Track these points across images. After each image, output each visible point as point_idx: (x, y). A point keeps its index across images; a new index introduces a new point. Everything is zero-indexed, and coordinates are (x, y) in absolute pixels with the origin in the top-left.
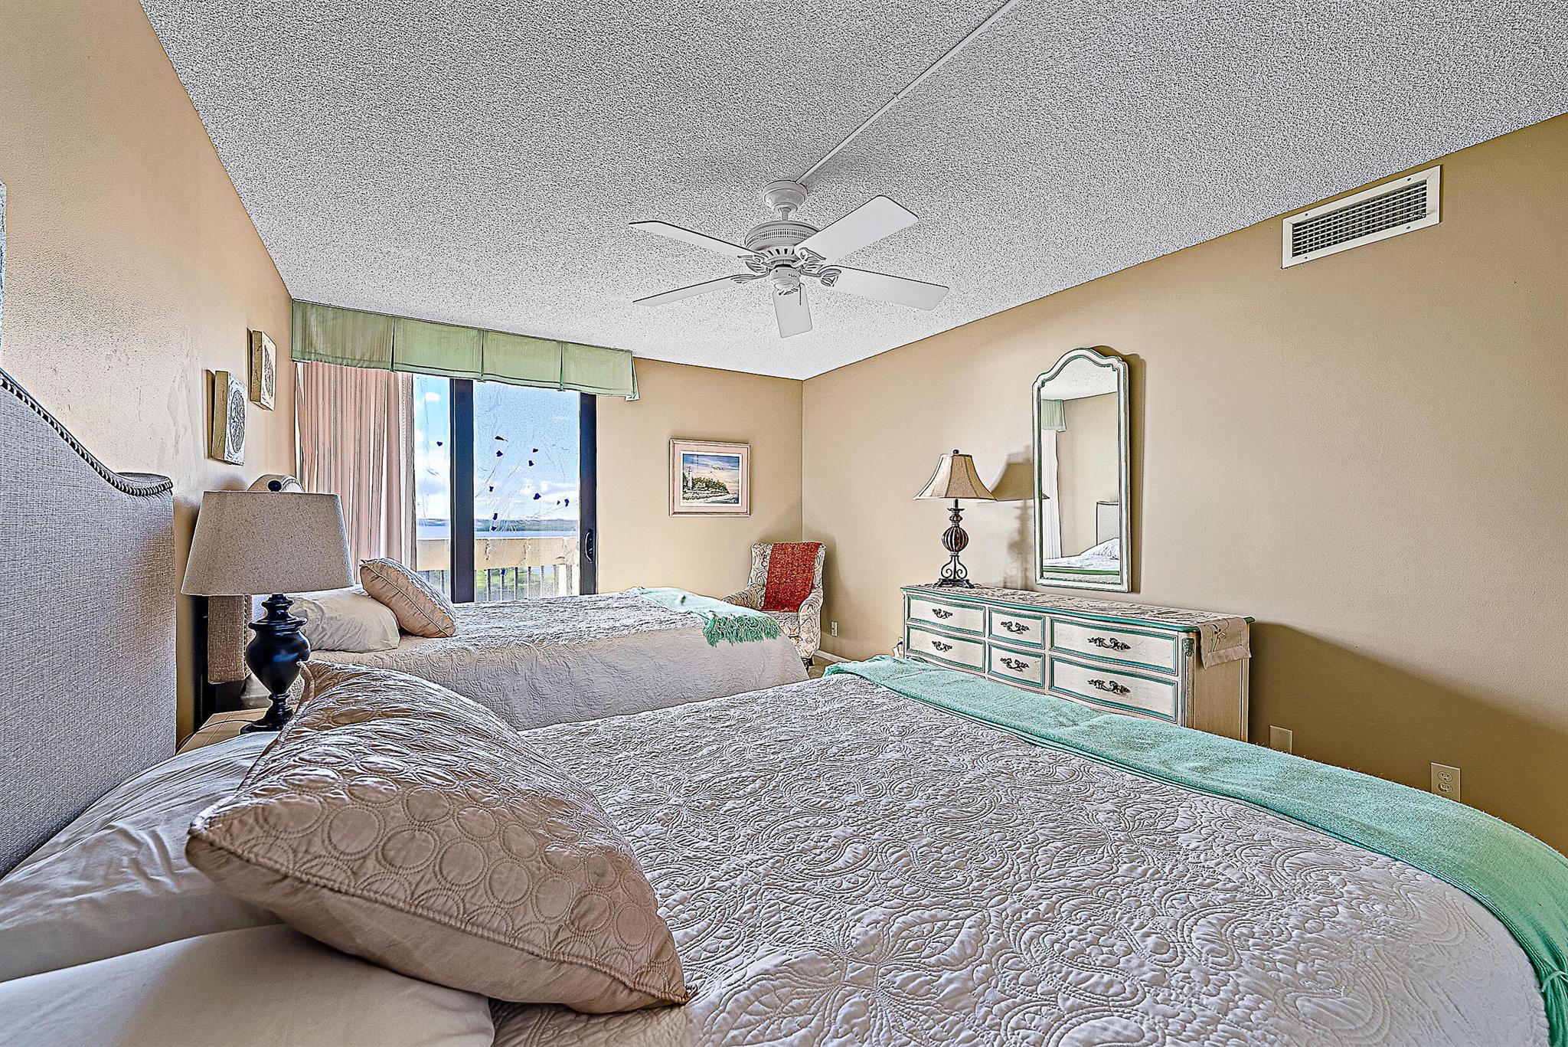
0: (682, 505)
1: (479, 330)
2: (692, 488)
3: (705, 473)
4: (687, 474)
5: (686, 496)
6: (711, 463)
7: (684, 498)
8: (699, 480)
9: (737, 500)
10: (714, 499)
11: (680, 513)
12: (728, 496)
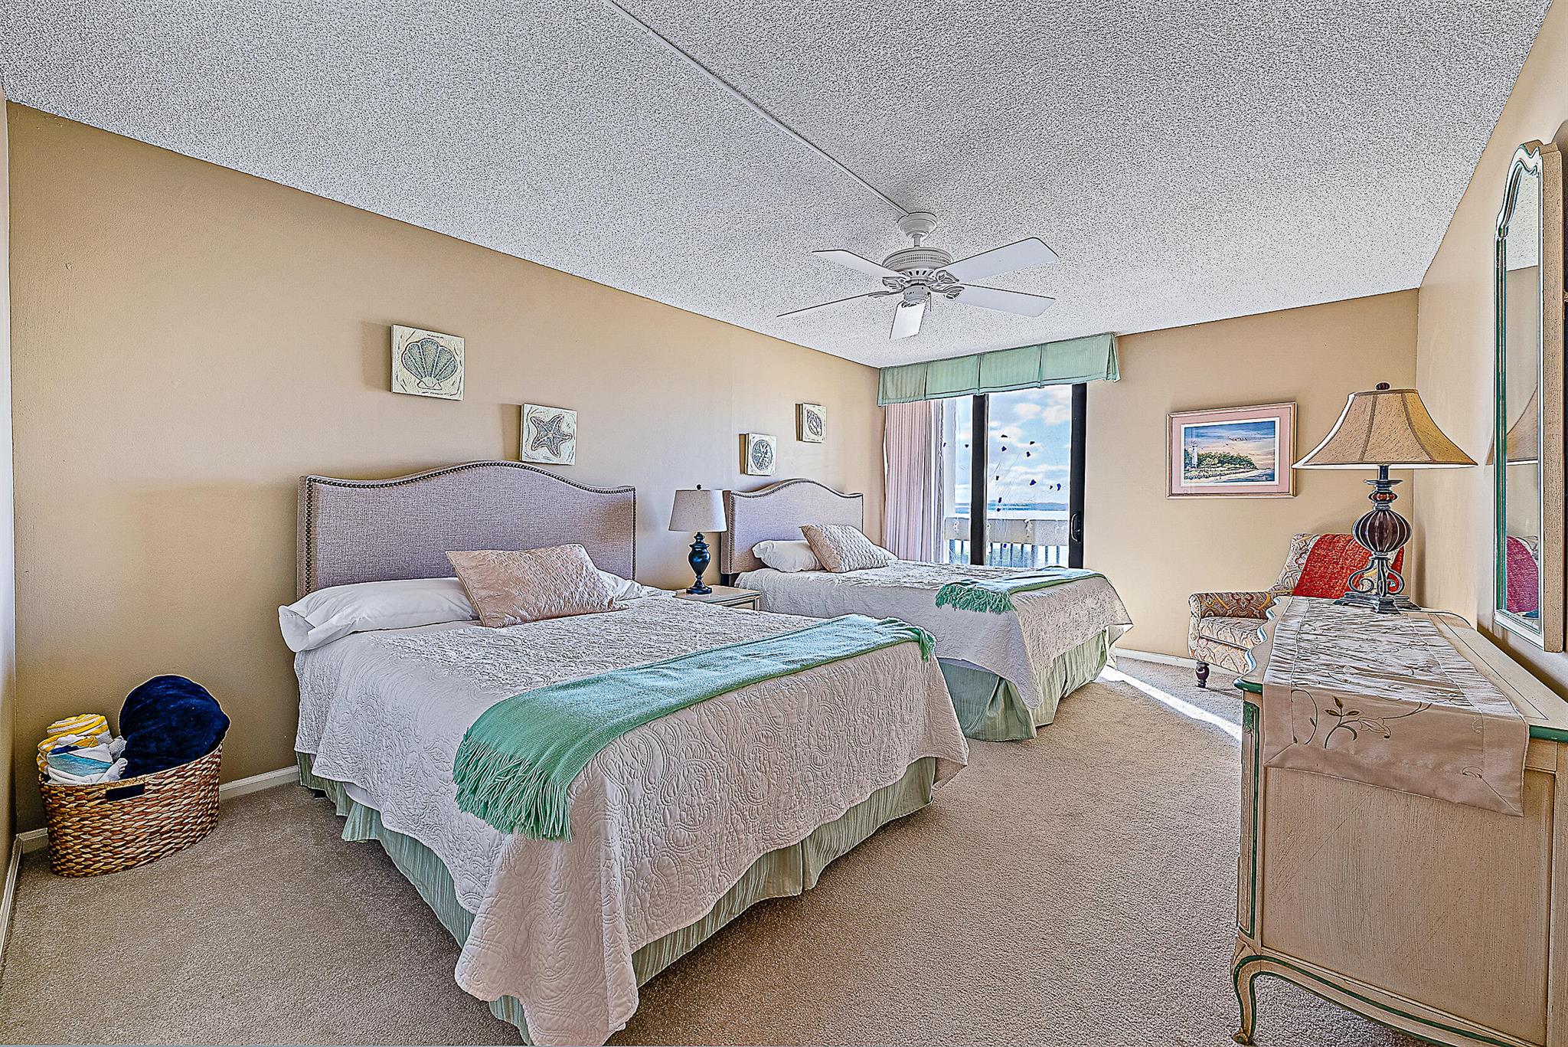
0: (1183, 484)
1: (978, 355)
2: (1198, 466)
3: (1218, 448)
4: (1190, 450)
5: (1188, 475)
6: (1225, 433)
7: (1186, 478)
8: (1209, 456)
9: (1271, 477)
10: (1233, 477)
11: (1179, 495)
12: (1255, 473)
